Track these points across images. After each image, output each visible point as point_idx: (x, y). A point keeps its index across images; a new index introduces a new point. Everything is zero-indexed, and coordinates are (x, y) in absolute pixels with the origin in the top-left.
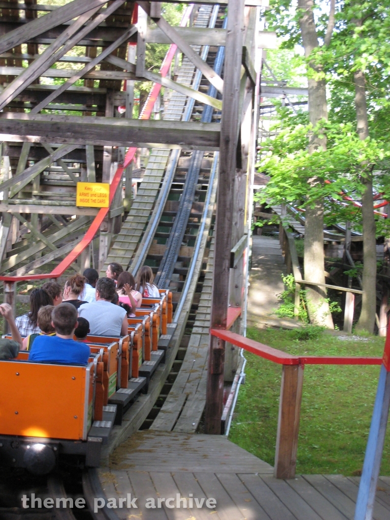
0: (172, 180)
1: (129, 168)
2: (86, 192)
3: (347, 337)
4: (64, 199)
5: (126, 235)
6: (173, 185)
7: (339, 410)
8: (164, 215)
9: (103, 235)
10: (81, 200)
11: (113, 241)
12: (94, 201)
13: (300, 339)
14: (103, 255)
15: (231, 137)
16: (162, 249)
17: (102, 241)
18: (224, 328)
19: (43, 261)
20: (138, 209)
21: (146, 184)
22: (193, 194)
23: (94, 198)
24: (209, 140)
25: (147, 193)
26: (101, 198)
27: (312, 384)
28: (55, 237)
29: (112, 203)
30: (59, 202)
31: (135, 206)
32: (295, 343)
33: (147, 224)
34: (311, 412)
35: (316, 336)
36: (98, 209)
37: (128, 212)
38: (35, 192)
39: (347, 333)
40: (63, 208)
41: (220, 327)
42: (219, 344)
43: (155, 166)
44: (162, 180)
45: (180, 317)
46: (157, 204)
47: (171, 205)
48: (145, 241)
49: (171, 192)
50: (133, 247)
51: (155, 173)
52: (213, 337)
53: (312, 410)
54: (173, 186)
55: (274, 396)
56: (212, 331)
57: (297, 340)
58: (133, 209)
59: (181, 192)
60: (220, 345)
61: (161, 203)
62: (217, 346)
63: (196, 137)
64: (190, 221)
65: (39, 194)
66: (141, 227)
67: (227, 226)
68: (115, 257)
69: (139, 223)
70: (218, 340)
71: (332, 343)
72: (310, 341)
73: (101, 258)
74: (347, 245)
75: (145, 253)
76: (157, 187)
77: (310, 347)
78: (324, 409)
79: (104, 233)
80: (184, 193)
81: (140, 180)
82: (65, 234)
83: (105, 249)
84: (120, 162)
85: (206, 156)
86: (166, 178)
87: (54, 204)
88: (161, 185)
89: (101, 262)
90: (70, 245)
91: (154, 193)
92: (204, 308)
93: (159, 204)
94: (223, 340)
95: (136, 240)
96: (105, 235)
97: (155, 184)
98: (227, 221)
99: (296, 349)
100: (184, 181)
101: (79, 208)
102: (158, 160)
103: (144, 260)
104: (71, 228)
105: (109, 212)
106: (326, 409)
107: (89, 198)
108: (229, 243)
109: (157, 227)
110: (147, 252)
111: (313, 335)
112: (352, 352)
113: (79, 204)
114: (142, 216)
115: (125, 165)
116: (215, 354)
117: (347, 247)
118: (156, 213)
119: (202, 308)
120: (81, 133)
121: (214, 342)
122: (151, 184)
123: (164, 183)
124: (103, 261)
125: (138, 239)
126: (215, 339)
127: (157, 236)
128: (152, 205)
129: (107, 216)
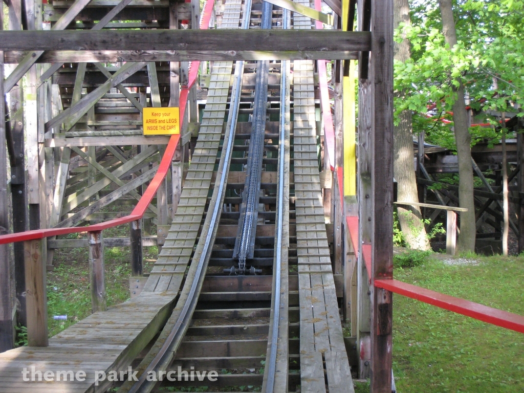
0: (239, 100)
1: (193, 89)
2: (153, 118)
3: (453, 260)
4: (118, 127)
5: (198, 164)
6: (240, 104)
7: (489, 353)
8: (238, 138)
9: (175, 165)
10: (149, 128)
11: (186, 171)
12: (164, 128)
13: (403, 266)
14: (177, 187)
15: (386, 38)
16: (240, 177)
17: (175, 172)
18: (390, 278)
19: (110, 199)
20: (206, 134)
21: (211, 105)
22: (265, 114)
23: (162, 125)
24: (359, 43)
25: (214, 115)
26: (171, 124)
27: (442, 321)
28: (120, 172)
29: (182, 128)
30: (121, 131)
31: (203, 130)
32: (399, 271)
33: (220, 149)
34: (459, 359)
35: (422, 261)
36: (169, 137)
37: (197, 138)
38: (90, 123)
39: (451, 256)
40: (128, 138)
41: (385, 276)
42: (385, 298)
43: (219, 86)
44: (229, 100)
45: (283, 255)
46: (227, 127)
47: (242, 127)
48: (222, 169)
49: (240, 112)
50: (208, 177)
51: (218, 93)
52: (377, 289)
53: (460, 356)
54: (242, 106)
55: (404, 339)
56: (376, 282)
57: (401, 268)
58: (202, 134)
59: (252, 113)
60: (387, 299)
61: (232, 125)
62: (382, 300)
63: (342, 41)
64: (265, 144)
65: (95, 124)
66: (214, 153)
67: (387, 150)
68: (191, 189)
69: (210, 149)
70: (384, 292)
71: (442, 269)
72: (415, 268)
73: (175, 191)
74: (421, 158)
75: (224, 182)
76: (223, 108)
77: (419, 275)
78: (472, 353)
79: (176, 163)
80: (255, 113)
81: (203, 102)
82: (131, 167)
83: (179, 181)
84: (184, 82)
85: (271, 71)
86: (233, 97)
87: (116, 134)
88: (228, 106)
89: (176, 195)
90: (139, 179)
91: (222, 115)
92: (303, 241)
93: (230, 126)
94: (390, 292)
95: (210, 168)
96: (178, 165)
97: (221, 106)
98: (386, 144)
99: (403, 278)
100: (252, 100)
101: (146, 136)
102: (221, 77)
103: (225, 191)
104: (137, 160)
105: (181, 139)
106: (474, 354)
107: (158, 124)
108: (391, 171)
109: (232, 152)
110: (226, 181)
111: (418, 261)
112: (467, 278)
113: (146, 132)
114: (212, 141)
115: (189, 85)
116: (381, 310)
117: (420, 160)
118: (228, 137)
119: (301, 241)
120: (198, 43)
121: (379, 296)
122: (217, 105)
123: (231, 103)
124: (178, 195)
125: (213, 167)
126: (379, 292)
127: (233, 162)
128: (221, 129)
129: (179, 144)
